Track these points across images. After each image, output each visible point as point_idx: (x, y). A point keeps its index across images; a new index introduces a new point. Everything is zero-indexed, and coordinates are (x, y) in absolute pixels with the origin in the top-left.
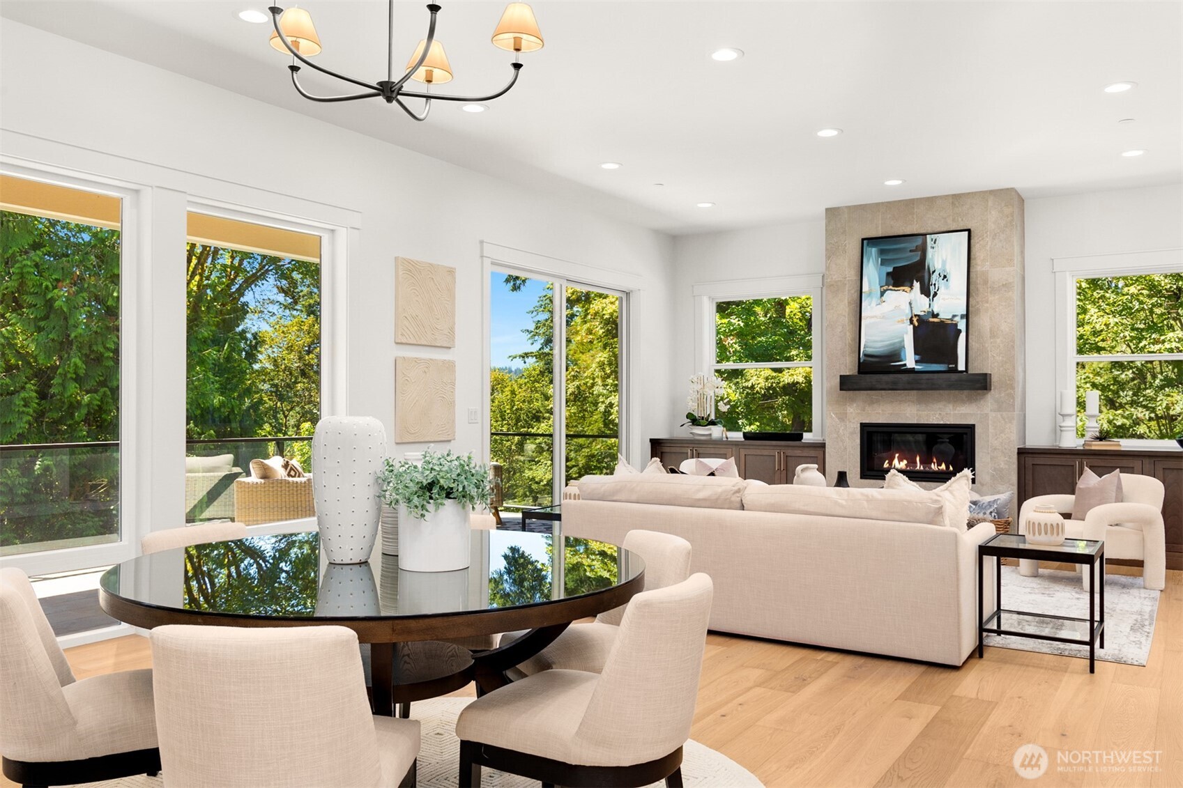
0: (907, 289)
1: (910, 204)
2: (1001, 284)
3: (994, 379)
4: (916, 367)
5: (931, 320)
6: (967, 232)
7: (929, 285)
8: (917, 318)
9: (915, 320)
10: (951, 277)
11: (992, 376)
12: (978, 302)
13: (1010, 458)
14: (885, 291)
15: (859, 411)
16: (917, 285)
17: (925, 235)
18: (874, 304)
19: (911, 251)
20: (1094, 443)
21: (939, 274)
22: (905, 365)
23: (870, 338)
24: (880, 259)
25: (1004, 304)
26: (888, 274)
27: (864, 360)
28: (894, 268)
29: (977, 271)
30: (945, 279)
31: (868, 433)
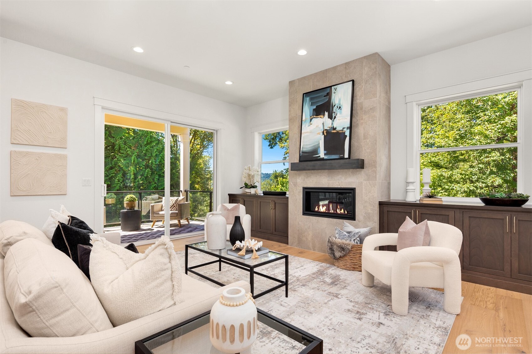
0: (322, 116)
1: (324, 73)
2: (369, 109)
3: (366, 162)
4: (325, 157)
5: (333, 131)
6: (351, 82)
7: (332, 113)
8: (326, 131)
9: (325, 132)
10: (343, 108)
11: (365, 161)
12: (357, 120)
13: (374, 207)
14: (312, 119)
15: (302, 181)
16: (326, 114)
17: (331, 87)
18: (307, 125)
19: (325, 96)
20: (424, 199)
21: (337, 107)
22: (320, 156)
23: (305, 143)
24: (310, 103)
25: (371, 119)
26: (314, 110)
27: (302, 155)
28: (316, 106)
29: (357, 103)
30: (340, 109)
31: (306, 192)
